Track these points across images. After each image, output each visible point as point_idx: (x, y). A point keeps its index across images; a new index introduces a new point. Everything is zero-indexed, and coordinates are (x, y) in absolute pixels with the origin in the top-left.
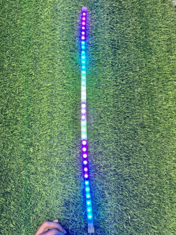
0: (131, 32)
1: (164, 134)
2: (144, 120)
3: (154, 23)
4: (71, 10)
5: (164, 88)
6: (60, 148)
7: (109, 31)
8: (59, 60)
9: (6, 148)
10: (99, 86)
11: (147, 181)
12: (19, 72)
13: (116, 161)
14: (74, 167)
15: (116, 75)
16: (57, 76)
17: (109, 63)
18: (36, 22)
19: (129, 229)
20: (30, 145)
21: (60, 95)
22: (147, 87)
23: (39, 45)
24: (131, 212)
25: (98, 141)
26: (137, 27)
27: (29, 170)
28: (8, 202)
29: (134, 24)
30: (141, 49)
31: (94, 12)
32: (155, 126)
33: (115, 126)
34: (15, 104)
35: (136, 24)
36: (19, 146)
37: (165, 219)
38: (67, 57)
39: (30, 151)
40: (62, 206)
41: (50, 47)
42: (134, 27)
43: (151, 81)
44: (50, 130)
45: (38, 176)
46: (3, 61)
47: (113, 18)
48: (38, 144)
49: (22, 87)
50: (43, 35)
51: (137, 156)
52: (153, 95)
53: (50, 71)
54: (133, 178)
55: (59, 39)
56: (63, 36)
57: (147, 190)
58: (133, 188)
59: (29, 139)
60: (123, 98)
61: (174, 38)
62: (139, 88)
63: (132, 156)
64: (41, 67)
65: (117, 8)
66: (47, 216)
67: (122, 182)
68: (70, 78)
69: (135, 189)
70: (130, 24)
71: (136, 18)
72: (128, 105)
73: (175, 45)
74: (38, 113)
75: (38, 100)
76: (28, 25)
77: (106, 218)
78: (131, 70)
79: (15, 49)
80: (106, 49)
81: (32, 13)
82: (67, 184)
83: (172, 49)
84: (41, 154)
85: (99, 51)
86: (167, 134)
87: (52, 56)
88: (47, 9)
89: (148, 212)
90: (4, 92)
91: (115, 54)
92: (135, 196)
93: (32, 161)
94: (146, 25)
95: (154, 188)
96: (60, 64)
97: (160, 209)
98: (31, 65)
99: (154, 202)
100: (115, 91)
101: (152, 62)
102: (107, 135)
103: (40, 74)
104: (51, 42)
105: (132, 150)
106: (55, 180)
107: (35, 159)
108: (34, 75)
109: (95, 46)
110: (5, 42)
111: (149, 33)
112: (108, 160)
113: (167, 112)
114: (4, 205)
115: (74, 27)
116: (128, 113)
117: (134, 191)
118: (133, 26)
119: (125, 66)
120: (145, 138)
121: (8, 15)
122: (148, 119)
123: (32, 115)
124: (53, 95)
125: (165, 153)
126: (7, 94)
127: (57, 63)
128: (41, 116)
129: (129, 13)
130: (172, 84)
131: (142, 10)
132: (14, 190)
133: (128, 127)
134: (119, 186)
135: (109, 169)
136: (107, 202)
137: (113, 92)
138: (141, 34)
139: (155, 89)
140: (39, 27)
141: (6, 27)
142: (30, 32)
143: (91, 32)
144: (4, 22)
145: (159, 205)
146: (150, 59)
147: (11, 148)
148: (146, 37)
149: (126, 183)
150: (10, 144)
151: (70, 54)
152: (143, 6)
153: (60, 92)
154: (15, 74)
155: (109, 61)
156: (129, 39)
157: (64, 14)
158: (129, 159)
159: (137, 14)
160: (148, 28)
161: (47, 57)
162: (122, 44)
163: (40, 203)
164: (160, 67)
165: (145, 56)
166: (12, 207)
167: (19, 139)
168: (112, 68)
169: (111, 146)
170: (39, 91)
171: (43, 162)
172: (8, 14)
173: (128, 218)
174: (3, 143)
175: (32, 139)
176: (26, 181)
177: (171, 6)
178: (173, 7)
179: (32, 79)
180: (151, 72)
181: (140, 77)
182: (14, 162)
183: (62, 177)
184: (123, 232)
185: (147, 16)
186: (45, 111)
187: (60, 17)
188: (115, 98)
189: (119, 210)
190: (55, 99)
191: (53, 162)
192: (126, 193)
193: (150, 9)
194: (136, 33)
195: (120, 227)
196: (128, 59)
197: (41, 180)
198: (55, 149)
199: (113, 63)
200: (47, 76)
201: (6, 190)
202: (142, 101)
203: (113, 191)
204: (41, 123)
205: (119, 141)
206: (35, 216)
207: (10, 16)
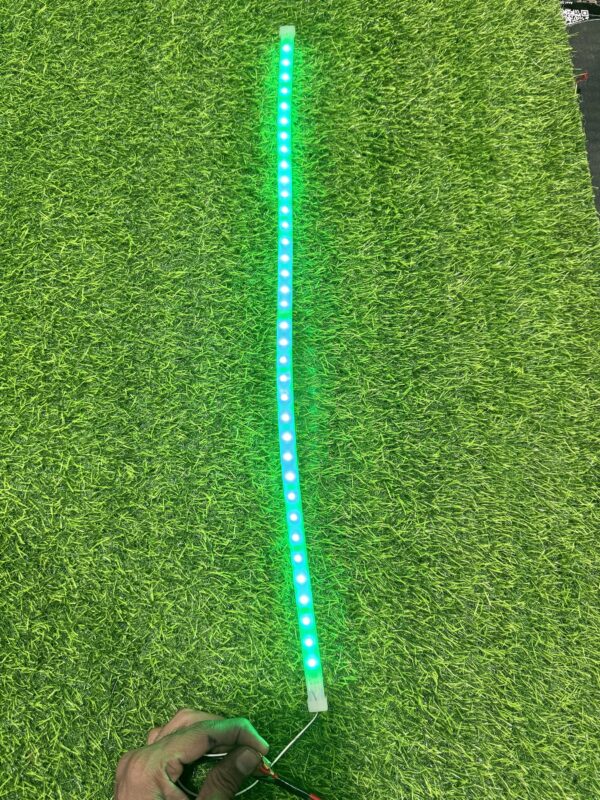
0: (430, 110)
1: (537, 418)
2: (475, 377)
3: (501, 82)
4: (243, 46)
5: (538, 279)
6: (217, 467)
7: (361, 107)
8: (209, 197)
9: (51, 469)
10: (336, 276)
11: (487, 564)
12: (87, 238)
13: (390, 504)
14: (262, 522)
15: (388, 242)
16: (205, 249)
17: (364, 206)
18: (138, 83)
19: (434, 713)
20: (124, 459)
21: (214, 306)
22: (484, 278)
23: (146, 153)
24: (441, 660)
25: (335, 445)
26: (450, 95)
27: (122, 532)
28: (58, 635)
29: (441, 85)
30: (462, 159)
31: (316, 49)
32: (510, 395)
33: (384, 397)
34: (75, 335)
35: (445, 86)
36: (90, 460)
37: (546, 682)
38: (235, 187)
39: (128, 475)
40: (226, 646)
41: (181, 158)
42: (442, 93)
43: (497, 257)
44: (185, 412)
45: (151, 553)
46: (36, 203)
47: (375, 68)
48: (148, 453)
49: (96, 283)
50: (160, 122)
51: (454, 487)
52: (504, 302)
53: (183, 233)
54: (443, 556)
55: (208, 133)
56: (220, 126)
57: (487, 591)
58: (446, 585)
59: (120, 441)
60: (410, 312)
61: (565, 124)
62: (459, 281)
63: (439, 487)
64: (153, 222)
65: (386, 36)
66: (179, 674)
67: (410, 567)
68: (244, 252)
69: (451, 590)
70: (426, 84)
71: (445, 64)
72: (424, 332)
73: (568, 148)
74: (148, 362)
75: (147, 322)
76: (113, 95)
77: (363, 680)
78: (434, 226)
79: (73, 167)
80: (353, 163)
81: (125, 56)
82: (241, 576)
83: (561, 158)
84: (161, 484)
85: (332, 168)
86: (549, 418)
87: (187, 188)
88: (168, 44)
89: (492, 660)
90: (42, 298)
91: (381, 177)
92: (451, 612)
93: (132, 504)
94: (477, 88)
95: (511, 584)
96: (213, 210)
97: (530, 648)
98: (122, 215)
99: (512, 626)
100: (385, 291)
101: (496, 201)
102: (361, 426)
103: (153, 240)
104: (183, 143)
105: (438, 468)
106: (203, 563)
107: (142, 500)
108: (133, 247)
109: (321, 154)
110: (41, 145)
111: (488, 110)
112: (366, 500)
113: (546, 352)
114: (47, 643)
115: (254, 97)
116: (426, 356)
117: (450, 596)
118: (436, 89)
119: (415, 212)
120: (480, 434)
121: (50, 63)
122: (486, 375)
123: (130, 367)
124: (193, 305)
125: (543, 477)
126: (51, 304)
127: (203, 208)
128: (157, 369)
129: (426, 51)
130: (563, 266)
131: (464, 42)
132: (76, 596)
133: (428, 401)
134: (403, 579)
135: (368, 526)
136: (364, 632)
137: (378, 293)
138: (463, 115)
139: (509, 282)
140: (145, 99)
141: (43, 100)
142: (117, 113)
144: (38, 85)
145: (528, 637)
146: (492, 191)
147: (67, 467)
148: (478, 124)
149: (424, 572)
150: (62, 455)
151: (244, 181)
152: (466, 28)
153: (213, 296)
154: (73, 242)
155: (363, 198)
156: (425, 130)
157: (224, 58)
158: (430, 497)
159: (448, 53)
160: (483, 96)
161: (171, 191)
162: (402, 146)
163: (159, 637)
164: (523, 214)
165: (474, 181)
166: (70, 649)
167: (90, 440)
168: (375, 222)
169: (375, 457)
170: (151, 295)
171: (166, 509)
172: (49, 60)
173: (431, 680)
174: (42, 453)
175: (129, 441)
176: (115, 568)
177: (554, 26)
178: (562, 31)
179: (126, 256)
180: (495, 229)
181: (462, 246)
182: (76, 509)
183: (225, 553)
184: (417, 721)
185: (481, 60)
186: (167, 354)
187: (211, 66)
188: (385, 312)
189: (402, 656)
190: (198, 319)
191: (196, 509)
192: (423, 601)
193: (490, 37)
194: (446, 113)
195: (407, 708)
196: (423, 192)
197: (161, 563)
198: (202, 470)
199: (377, 206)
200: (172, 247)
201: (52, 597)
202: (470, 320)
203: (382, 594)
204: (156, 393)
205: (400, 443)
206: (142, 675)
207: (58, 65)
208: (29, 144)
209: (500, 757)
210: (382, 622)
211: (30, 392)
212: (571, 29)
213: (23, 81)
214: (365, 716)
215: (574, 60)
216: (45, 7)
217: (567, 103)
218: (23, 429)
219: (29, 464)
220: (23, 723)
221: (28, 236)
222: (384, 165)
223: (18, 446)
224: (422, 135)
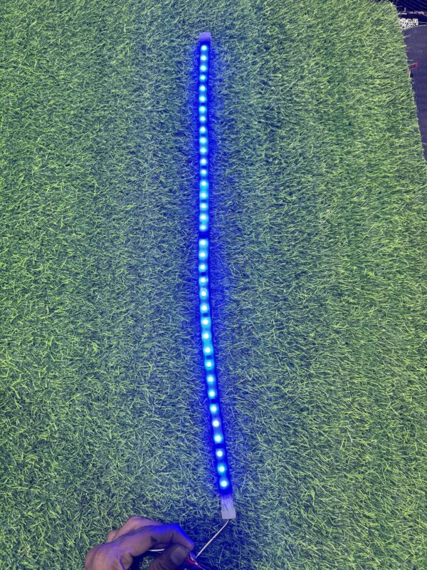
0: (306, 90)
1: (385, 308)
2: (339, 279)
3: (356, 70)
4: (174, 47)
5: (384, 208)
6: (157, 343)
7: (257, 89)
8: (151, 153)
9: (39, 345)
10: (240, 208)
11: (349, 412)
12: (65, 182)
13: (280, 370)
14: (188, 383)
15: (276, 184)
16: (147, 189)
17: (260, 158)
18: (100, 73)
19: (312, 520)
20: (90, 338)
21: (154, 230)
22: (345, 208)
23: (106, 122)
24: (316, 482)
25: (240, 327)
26: (320, 79)
27: (90, 390)
28: (44, 464)
29: (314, 72)
30: (329, 124)
31: (225, 49)
32: (365, 291)
33: (275, 293)
34: (57, 251)
35: (317, 73)
36: (67, 339)
37: (392, 497)
38: (169, 146)
39: (93, 350)
40: (163, 471)
41: (131, 126)
42: (314, 78)
43: (354, 194)
44: (133, 304)
45: (110, 405)
46: (29, 158)
47: (267, 61)
48: (107, 334)
49: (71, 214)
50: (116, 100)
51: (325, 357)
52: (360, 225)
53: (132, 179)
54: (318, 407)
55: (149, 108)
56: (158, 103)
57: (350, 432)
58: (320, 428)
59: (89, 325)
60: (293, 232)
61: (402, 99)
62: (328, 211)
63: (314, 357)
64: (111, 170)
65: (274, 39)
66: (130, 492)
67: (294, 415)
68: (176, 191)
69: (324, 431)
70: (303, 72)
71: (316, 58)
72: (303, 247)
73: (404, 116)
74: (108, 269)
75: (108, 241)
76: (83, 82)
77: (261, 496)
78: (309, 172)
79: (55, 132)
80: (252, 128)
81: (92, 55)
82: (173, 421)
83: (399, 123)
84: (117, 355)
85: (237, 132)
86: (392, 307)
87: (135, 147)
88: (122, 46)
89: (353, 482)
90: (33, 225)
91: (272, 138)
92: (324, 447)
93: (96, 370)
94: (339, 74)
95: (367, 427)
96: (154, 162)
97: (381, 473)
98: (90, 166)
99: (367, 457)
100: (275, 218)
101: (354, 154)
102: (259, 314)
103: (111, 184)
104: (132, 115)
105: (314, 344)
106: (146, 412)
107: (103, 367)
108: (98, 188)
109: (229, 122)
110: (33, 117)
111: (347, 90)
112: (262, 367)
113: (390, 261)
114: (36, 469)
115: (182, 82)
116: (305, 264)
117: (323, 435)
118: (310, 76)
119: (296, 162)
120: (344, 319)
121: (39, 60)
122: (348, 277)
123: (95, 273)
124: (140, 229)
125: (389, 350)
126: (40, 229)
127: (146, 160)
128: (113, 274)
129: (303, 49)
130: (402, 200)
131: (330, 42)
132: (57, 436)
133: (306, 296)
134: (289, 423)
135: (264, 385)
136: (261, 461)
137: (270, 220)
138: (329, 93)
139: (363, 211)
140: (105, 84)
141: (34, 86)
142: (86, 95)
143: (220, 92)
144: (31, 75)
145: (380, 465)
146: (351, 147)
147: (50, 344)
148: (340, 100)
149: (304, 418)
150: (47, 336)
151: (175, 141)
152: (331, 32)
153: (154, 223)
154: (55, 185)
155: (259, 153)
156: (303, 104)
157: (160, 55)
158: (308, 365)
159: (319, 50)
160: (344, 80)
161: (124, 149)
162: (287, 116)
163: (115, 465)
164: (373, 163)
165: (338, 140)
166: (52, 474)
167: (67, 324)
168: (268, 169)
169: (269, 336)
170: (110, 222)
171: (121, 373)
172: (38, 58)
173: (311, 496)
174: (33, 334)
175: (95, 325)
176: (84, 416)
177: (393, 30)
178: (399, 34)
179: (92, 195)
180: (353, 174)
181: (330, 186)
182: (57, 374)
183: (162, 405)
184: (300, 526)
185: (342, 55)
186: (122, 263)
187: (151, 61)
188: (275, 233)
189: (289, 479)
190: (143, 239)
191: (141, 373)
192: (303, 439)
193: (348, 38)
194: (318, 92)
195: (293, 516)
196: (302, 148)
197: (117, 412)
198: (146, 346)
199: (269, 158)
200: (124, 188)
201: (40, 437)
202: (335, 238)
203: (274, 434)
204: (114, 291)
205: (286, 326)
206: (103, 493)
207: (44, 62)
208: (24, 117)
209: (360, 552)
210: (275, 454)
211: (25, 291)
212: (406, 32)
213: (20, 73)
214: (262, 522)
215: (408, 54)
216: (35, 22)
217: (403, 84)
218: (20, 317)
219: (24, 342)
220: (19, 527)
221: (23, 181)
222: (274, 129)
223: (16, 329)
224: (301, 107)
